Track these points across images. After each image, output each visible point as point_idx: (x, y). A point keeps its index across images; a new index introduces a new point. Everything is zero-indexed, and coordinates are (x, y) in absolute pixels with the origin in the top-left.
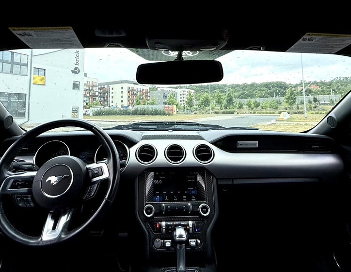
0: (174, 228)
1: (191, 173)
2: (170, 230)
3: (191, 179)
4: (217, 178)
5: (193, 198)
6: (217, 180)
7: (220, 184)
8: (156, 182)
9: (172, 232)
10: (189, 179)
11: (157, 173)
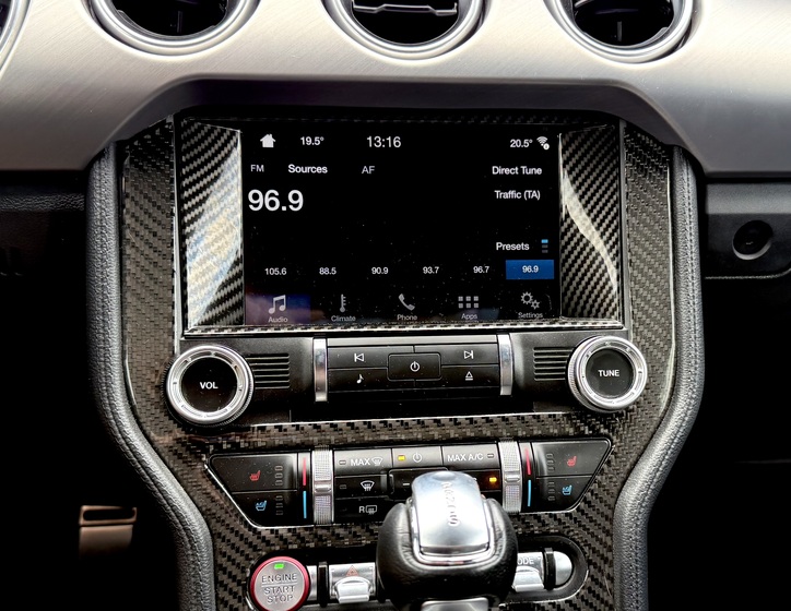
0: (398, 487)
1: (515, 143)
2: (369, 498)
3: (520, 183)
4: (709, 167)
5: (528, 309)
6: (704, 181)
7: (717, 217)
8: (265, 200)
9: (381, 516)
10: (506, 183)
11: (268, 141)
